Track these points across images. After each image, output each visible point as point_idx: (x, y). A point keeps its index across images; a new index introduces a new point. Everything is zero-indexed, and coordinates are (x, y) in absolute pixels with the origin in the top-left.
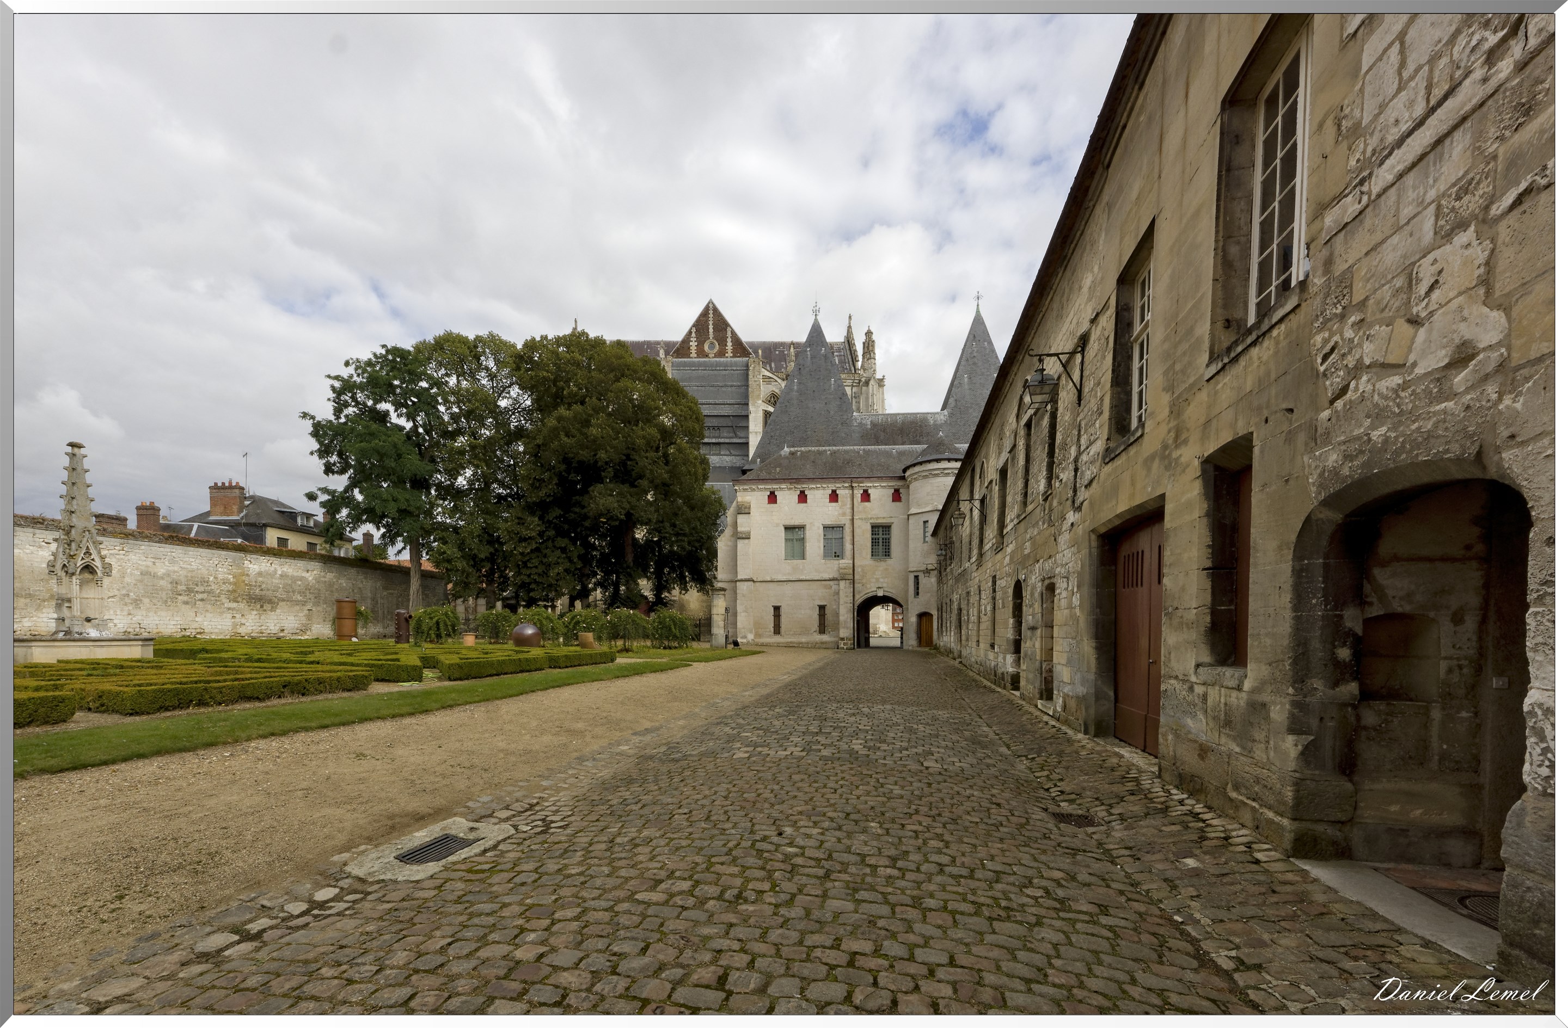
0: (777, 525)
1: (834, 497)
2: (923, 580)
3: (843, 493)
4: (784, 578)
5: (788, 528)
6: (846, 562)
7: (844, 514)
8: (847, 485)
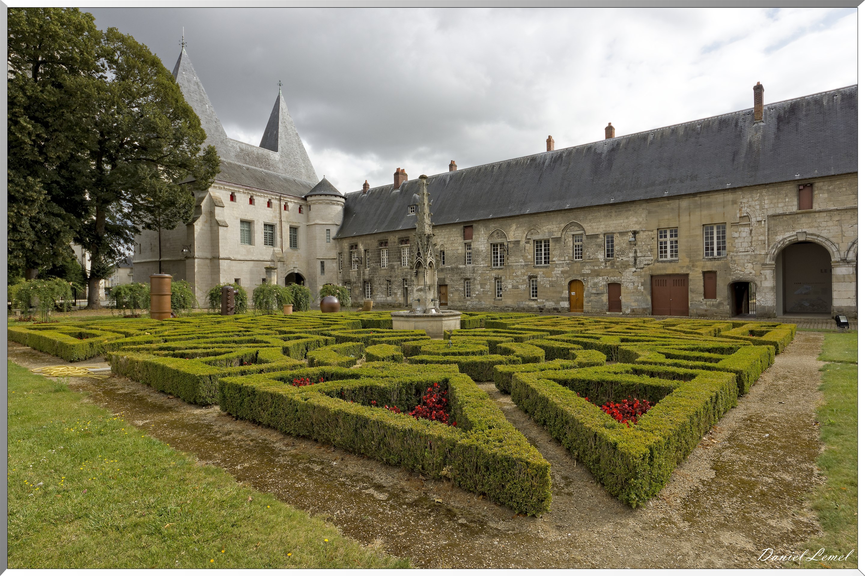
0: (237, 218)
1: (269, 204)
2: (327, 264)
3: (275, 202)
4: (242, 258)
5: (243, 222)
6: (277, 249)
7: (275, 217)
8: (278, 197)
